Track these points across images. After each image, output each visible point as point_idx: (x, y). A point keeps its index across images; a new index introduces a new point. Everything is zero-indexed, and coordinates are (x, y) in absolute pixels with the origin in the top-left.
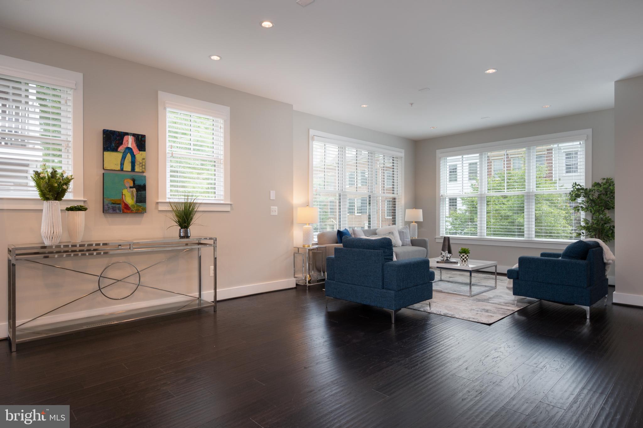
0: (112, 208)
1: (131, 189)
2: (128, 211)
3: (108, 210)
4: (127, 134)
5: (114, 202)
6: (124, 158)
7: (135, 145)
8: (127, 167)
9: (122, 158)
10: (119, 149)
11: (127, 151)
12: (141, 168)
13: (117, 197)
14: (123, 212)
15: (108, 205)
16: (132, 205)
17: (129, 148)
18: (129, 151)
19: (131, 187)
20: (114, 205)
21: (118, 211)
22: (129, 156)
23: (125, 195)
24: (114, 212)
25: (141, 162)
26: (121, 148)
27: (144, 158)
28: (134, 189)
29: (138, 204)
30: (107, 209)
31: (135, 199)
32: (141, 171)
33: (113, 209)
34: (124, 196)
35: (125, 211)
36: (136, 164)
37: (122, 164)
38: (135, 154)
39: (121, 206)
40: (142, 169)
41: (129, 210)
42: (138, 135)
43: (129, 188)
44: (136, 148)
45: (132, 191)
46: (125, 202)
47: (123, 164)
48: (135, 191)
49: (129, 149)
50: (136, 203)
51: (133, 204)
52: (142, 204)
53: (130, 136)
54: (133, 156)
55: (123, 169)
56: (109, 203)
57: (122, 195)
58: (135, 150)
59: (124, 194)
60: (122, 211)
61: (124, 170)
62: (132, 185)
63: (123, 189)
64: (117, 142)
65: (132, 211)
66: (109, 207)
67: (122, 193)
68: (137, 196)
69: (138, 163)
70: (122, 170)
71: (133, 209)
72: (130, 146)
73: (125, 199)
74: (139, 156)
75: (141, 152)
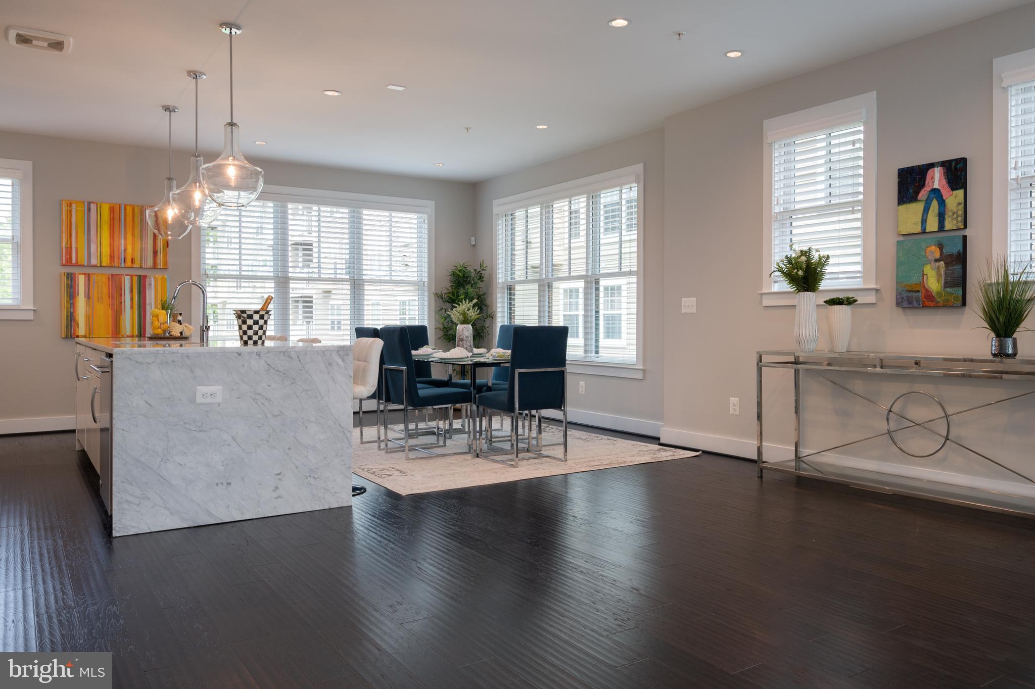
0: (907, 298)
1: (937, 264)
2: (932, 304)
3: (902, 302)
4: (932, 165)
5: (910, 289)
6: (926, 210)
7: (944, 182)
8: (932, 224)
9: (924, 211)
10: (920, 196)
11: (932, 195)
12: (955, 222)
13: (915, 279)
14: (923, 306)
15: (901, 294)
16: (939, 293)
17: (935, 189)
18: (935, 195)
19: (937, 260)
20: (910, 294)
21: (915, 304)
22: (935, 204)
23: (927, 275)
24: (910, 306)
25: (955, 210)
26: (923, 194)
27: (960, 202)
28: (942, 262)
29: (948, 290)
30: (901, 300)
31: (943, 282)
32: (955, 228)
33: (907, 300)
34: (925, 277)
35: (927, 303)
36: (946, 217)
37: (924, 221)
38: (944, 198)
39: (920, 295)
40: (957, 224)
41: (933, 301)
42: (950, 162)
43: (933, 262)
44: (946, 186)
45: (939, 267)
46: (926, 287)
47: (926, 221)
48: (944, 266)
49: (936, 192)
50: (945, 287)
51: (939, 290)
52: (954, 289)
53: (936, 168)
54: (942, 203)
55: (925, 229)
56: (903, 291)
57: (923, 275)
58: (946, 192)
59: (925, 273)
60: (921, 303)
61: (927, 231)
62: (938, 255)
63: (924, 265)
64: (917, 184)
65: (937, 302)
66: (903, 298)
67: (923, 271)
68: (946, 274)
69: (950, 214)
70: (924, 232)
71: (939, 300)
72: (936, 186)
73: (927, 283)
74: (953, 199)
75: (955, 192)
